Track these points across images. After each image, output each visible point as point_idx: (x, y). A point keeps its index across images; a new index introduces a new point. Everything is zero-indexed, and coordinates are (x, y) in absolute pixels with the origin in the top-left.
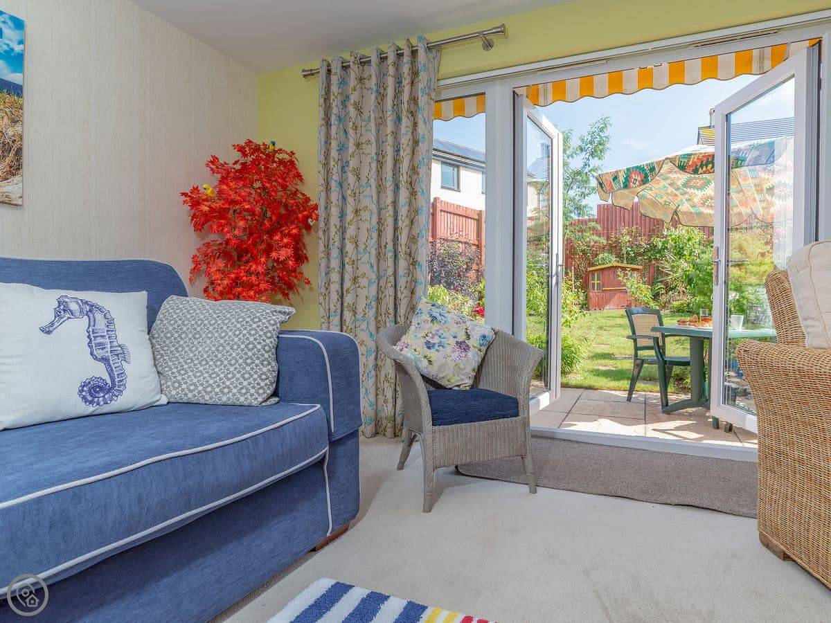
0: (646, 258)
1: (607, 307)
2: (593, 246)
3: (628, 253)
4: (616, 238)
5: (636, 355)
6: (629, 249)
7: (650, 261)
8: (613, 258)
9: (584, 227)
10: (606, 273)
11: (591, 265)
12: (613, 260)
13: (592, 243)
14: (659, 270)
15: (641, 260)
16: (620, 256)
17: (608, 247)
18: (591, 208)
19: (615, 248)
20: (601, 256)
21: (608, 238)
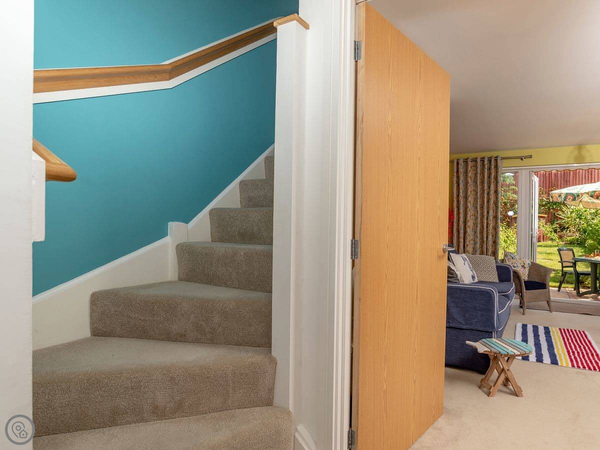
5: (562, 270)
14: (555, 216)
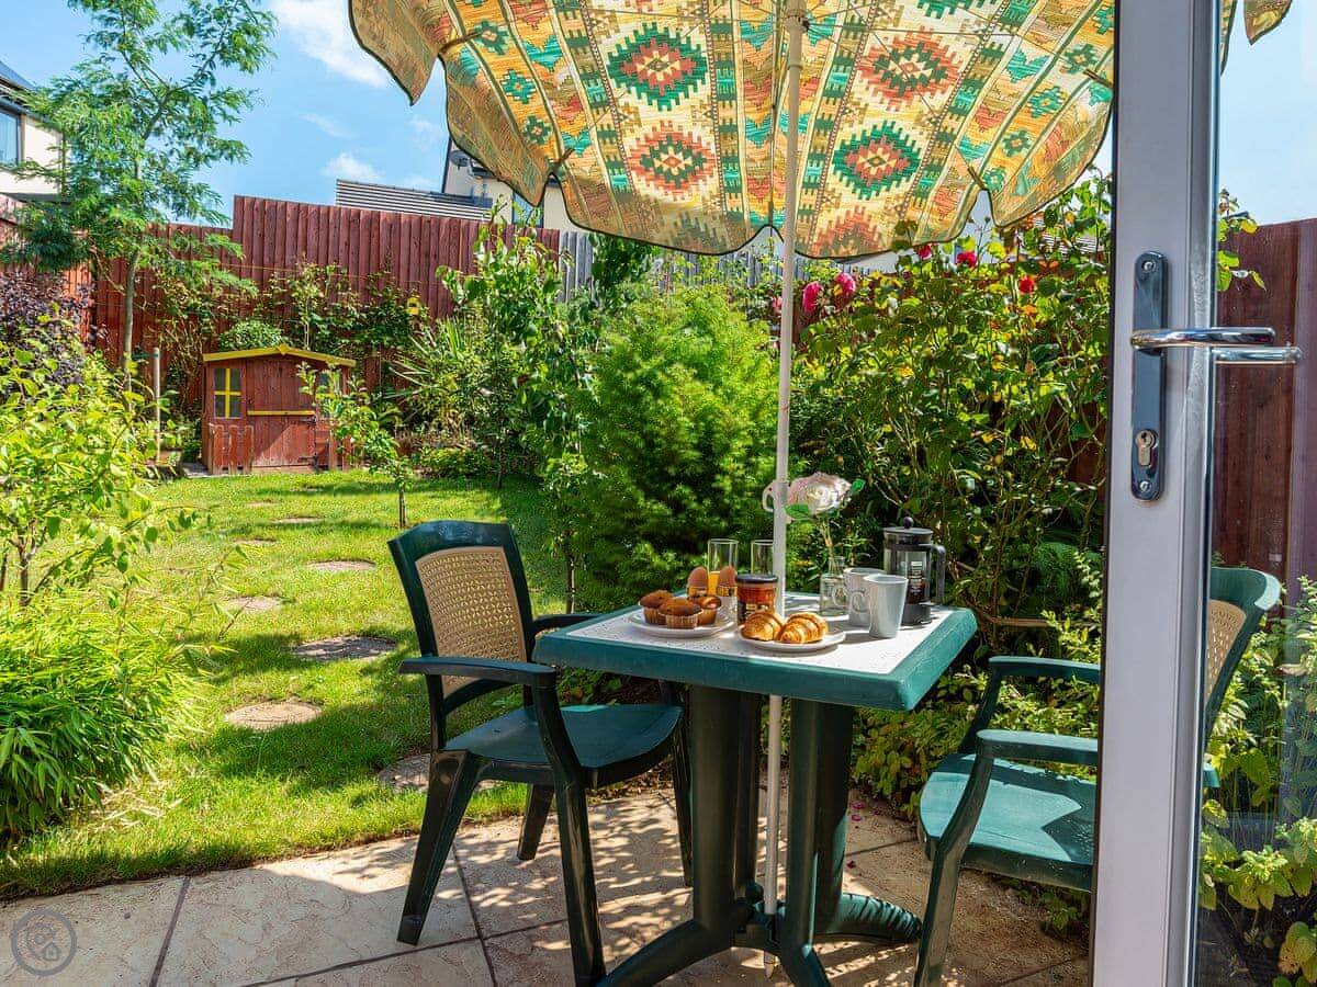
0: (358, 341)
1: (261, 462)
2: (220, 300)
3: (314, 328)
4: (283, 285)
6: (317, 317)
7: (368, 351)
8: (275, 335)
9: (195, 244)
10: (258, 371)
11: (215, 347)
12: (275, 341)
13: (218, 293)
14: (388, 372)
15: (347, 346)
16: (293, 332)
17: (259, 307)
18: (217, 197)
19: (281, 311)
20: (242, 327)
21: (263, 284)
